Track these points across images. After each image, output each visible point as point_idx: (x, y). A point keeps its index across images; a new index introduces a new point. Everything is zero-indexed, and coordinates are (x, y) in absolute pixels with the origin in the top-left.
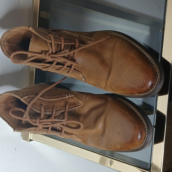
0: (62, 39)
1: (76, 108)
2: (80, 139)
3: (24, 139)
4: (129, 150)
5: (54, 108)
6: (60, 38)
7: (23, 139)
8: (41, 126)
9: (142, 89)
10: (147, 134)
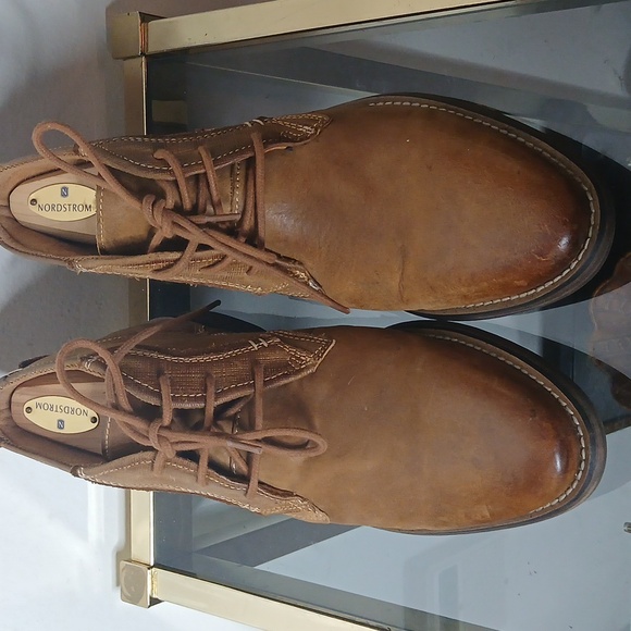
0: (204, 154)
1: (292, 379)
2: (321, 514)
3: (127, 597)
4: (522, 517)
5: (208, 384)
6: (196, 152)
8: (167, 451)
9: (540, 261)
10: (586, 449)
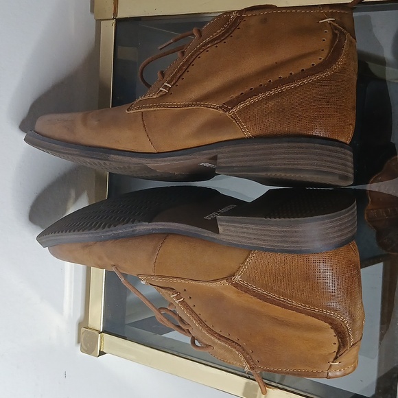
7: (83, 350)
